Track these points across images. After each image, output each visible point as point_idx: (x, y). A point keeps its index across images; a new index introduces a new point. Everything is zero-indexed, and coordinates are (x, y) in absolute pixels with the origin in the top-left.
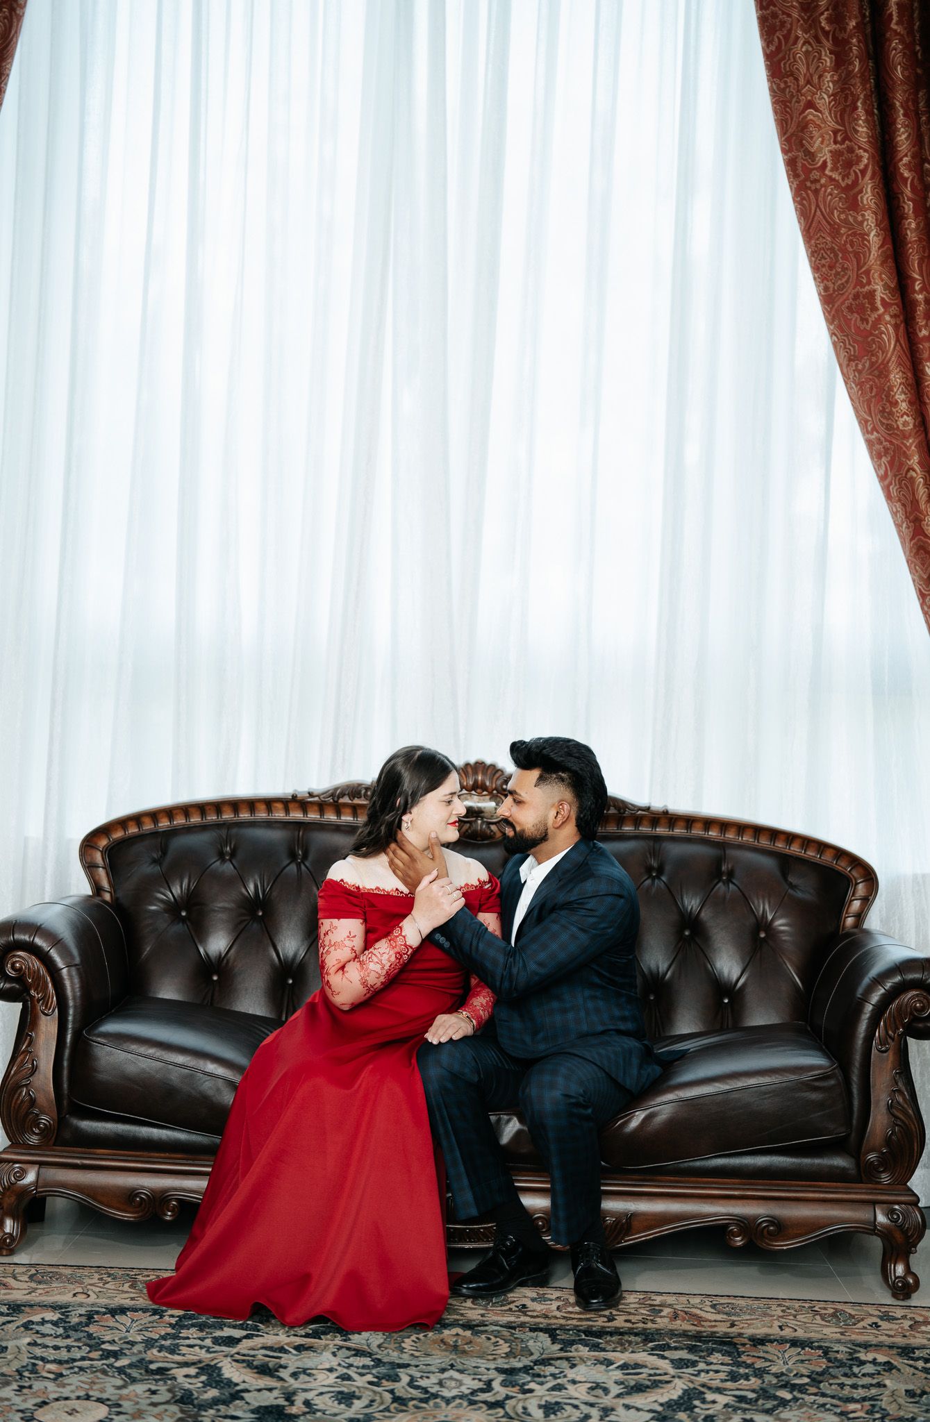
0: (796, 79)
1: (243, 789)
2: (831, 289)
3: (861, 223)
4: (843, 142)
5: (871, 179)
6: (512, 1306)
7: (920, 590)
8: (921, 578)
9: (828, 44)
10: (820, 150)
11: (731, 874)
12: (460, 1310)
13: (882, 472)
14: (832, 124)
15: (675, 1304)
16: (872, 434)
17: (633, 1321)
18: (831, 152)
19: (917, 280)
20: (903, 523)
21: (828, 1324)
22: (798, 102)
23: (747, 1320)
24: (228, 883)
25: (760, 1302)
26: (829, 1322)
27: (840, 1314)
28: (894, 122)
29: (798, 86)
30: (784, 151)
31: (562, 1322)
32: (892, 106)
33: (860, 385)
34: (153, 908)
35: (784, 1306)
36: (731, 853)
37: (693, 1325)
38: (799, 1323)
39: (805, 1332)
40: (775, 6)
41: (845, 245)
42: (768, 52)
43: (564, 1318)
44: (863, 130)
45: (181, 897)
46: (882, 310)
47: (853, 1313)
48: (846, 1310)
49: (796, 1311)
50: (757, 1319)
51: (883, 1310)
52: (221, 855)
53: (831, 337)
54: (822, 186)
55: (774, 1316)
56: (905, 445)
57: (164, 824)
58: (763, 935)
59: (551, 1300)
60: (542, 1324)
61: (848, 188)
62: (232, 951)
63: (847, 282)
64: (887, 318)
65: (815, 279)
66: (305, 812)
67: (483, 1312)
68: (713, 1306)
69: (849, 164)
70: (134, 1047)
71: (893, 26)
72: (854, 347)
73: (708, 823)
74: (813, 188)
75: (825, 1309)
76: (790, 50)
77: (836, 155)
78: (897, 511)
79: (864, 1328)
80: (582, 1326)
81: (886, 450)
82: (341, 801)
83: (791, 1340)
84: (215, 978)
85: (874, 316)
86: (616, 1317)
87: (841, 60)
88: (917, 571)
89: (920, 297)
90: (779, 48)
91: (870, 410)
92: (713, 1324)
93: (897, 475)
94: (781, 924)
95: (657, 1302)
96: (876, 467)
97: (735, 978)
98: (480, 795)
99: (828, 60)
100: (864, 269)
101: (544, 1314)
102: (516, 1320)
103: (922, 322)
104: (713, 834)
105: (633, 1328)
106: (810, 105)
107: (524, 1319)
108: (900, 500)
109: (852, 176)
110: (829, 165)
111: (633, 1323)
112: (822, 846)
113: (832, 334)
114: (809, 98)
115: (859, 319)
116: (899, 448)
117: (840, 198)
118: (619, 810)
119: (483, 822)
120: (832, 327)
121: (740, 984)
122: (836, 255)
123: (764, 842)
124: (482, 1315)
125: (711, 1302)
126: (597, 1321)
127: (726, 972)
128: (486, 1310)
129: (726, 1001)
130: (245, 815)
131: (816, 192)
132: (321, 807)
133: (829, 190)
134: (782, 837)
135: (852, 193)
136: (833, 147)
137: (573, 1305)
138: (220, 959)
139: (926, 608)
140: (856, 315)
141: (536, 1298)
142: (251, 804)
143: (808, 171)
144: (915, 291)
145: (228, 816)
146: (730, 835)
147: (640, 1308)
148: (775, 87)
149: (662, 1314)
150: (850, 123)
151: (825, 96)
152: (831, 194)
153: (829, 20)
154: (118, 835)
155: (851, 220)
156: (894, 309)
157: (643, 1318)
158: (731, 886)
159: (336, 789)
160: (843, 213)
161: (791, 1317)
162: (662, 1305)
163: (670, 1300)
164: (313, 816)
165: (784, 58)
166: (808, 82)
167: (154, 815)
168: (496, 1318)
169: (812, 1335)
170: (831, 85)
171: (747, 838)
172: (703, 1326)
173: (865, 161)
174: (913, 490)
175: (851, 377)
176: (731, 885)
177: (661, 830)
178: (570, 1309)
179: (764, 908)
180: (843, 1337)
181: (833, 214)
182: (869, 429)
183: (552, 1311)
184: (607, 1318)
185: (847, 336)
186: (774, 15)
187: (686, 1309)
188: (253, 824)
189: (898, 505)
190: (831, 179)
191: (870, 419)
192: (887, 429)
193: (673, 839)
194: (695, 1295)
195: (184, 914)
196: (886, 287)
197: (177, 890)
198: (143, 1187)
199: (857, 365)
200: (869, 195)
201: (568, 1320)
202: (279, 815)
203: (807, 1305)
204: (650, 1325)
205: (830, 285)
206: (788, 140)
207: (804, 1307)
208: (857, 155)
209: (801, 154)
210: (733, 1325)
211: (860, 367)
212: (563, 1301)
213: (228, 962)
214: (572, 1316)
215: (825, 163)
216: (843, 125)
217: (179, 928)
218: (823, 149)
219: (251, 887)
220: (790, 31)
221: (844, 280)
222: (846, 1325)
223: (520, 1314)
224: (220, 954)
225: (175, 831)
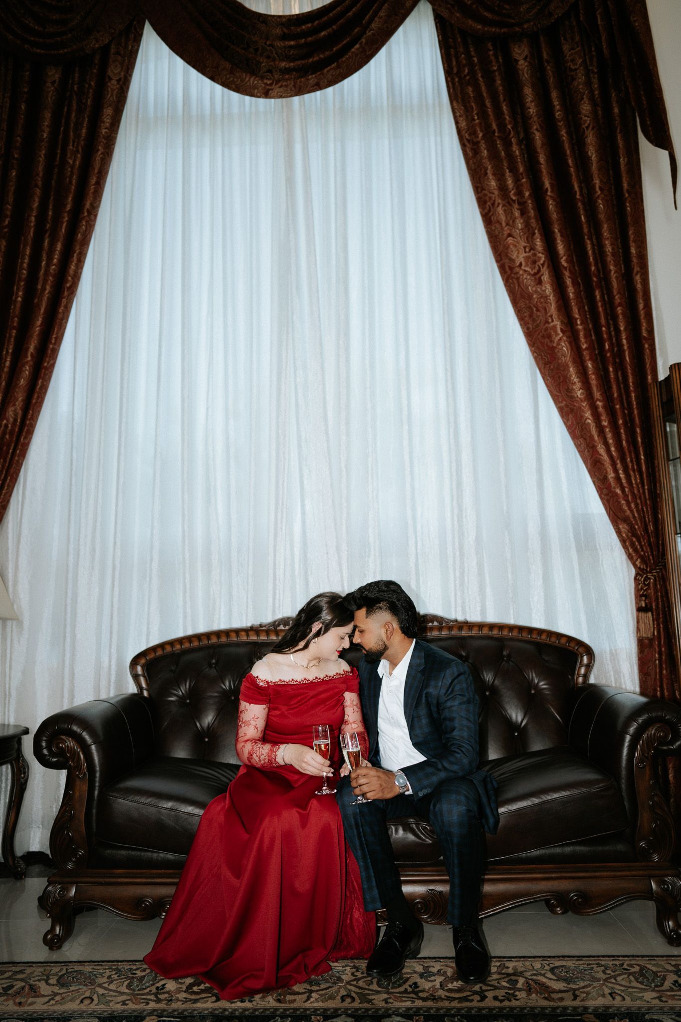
0: (501, 224)
1: (222, 625)
2: (531, 329)
3: (545, 291)
4: (530, 251)
5: (548, 267)
6: (406, 986)
7: (598, 486)
8: (599, 479)
9: (516, 206)
10: (518, 257)
11: (509, 656)
12: (369, 995)
13: (570, 423)
14: (524, 244)
15: (525, 971)
16: (562, 402)
17: (500, 998)
18: (524, 257)
19: (578, 318)
20: (585, 449)
21: (643, 987)
22: (503, 234)
23: (583, 987)
24: (212, 680)
25: (582, 962)
26: (642, 983)
27: (646, 972)
28: (555, 240)
29: (502, 227)
30: (497, 261)
31: (446, 1004)
32: (554, 232)
33: (553, 377)
34: (170, 699)
35: (602, 966)
36: (507, 643)
37: (546, 998)
38: (623, 988)
39: (632, 1000)
40: (485, 190)
41: (536, 304)
42: (484, 213)
43: (449, 999)
44: (539, 243)
45: (186, 692)
46: (561, 335)
47: (654, 969)
48: (647, 966)
49: (612, 971)
50: (589, 985)
51: (673, 963)
52: (210, 665)
53: (533, 354)
54: (520, 275)
55: (599, 980)
56: (583, 406)
57: (177, 648)
58: (532, 692)
59: (434, 975)
60: (432, 1008)
61: (535, 274)
62: (216, 722)
63: (540, 323)
64: (565, 338)
65: (521, 325)
66: (258, 635)
67: (386, 996)
68: (552, 970)
69: (534, 262)
70: (137, 798)
71: (549, 193)
72: (547, 357)
73: (492, 626)
74: (516, 276)
75: (631, 966)
76: (496, 210)
77: (527, 258)
78: (581, 444)
79: (671, 990)
80: (462, 1009)
81: (572, 411)
82: (278, 628)
83: (628, 1013)
84: (206, 740)
85: (558, 338)
86: (486, 993)
87: (523, 213)
88: (596, 476)
89: (580, 327)
90: (489, 211)
91: (560, 390)
92: (560, 995)
93: (578, 424)
94: (543, 685)
95: (510, 971)
96: (566, 421)
97: (520, 719)
99: (517, 213)
100: (549, 314)
101: (432, 995)
102: (413, 1005)
103: (583, 340)
104: (495, 632)
105: (501, 1009)
106: (510, 235)
107: (419, 1003)
108: (582, 437)
109: (537, 268)
110: (524, 264)
111: (502, 1001)
112: (560, 636)
113: (533, 352)
114: (509, 232)
115: (549, 341)
116: (580, 408)
117: (532, 280)
118: (439, 623)
120: (533, 349)
121: (524, 724)
122: (532, 310)
123: (524, 635)
124: (386, 1001)
125: (548, 965)
126: (472, 1000)
127: (514, 716)
128: (388, 993)
129: (516, 734)
130: (224, 639)
131: (518, 279)
132: (268, 632)
133: (525, 277)
134: (535, 632)
135: (537, 276)
136: (525, 255)
137: (452, 979)
138: (209, 727)
139: (603, 496)
140: (547, 339)
141: (423, 973)
142: (227, 633)
143: (511, 269)
144: (577, 325)
145: (214, 640)
146: (505, 632)
147: (501, 979)
148: (489, 230)
149: (519, 985)
150: (532, 242)
151: (517, 231)
152: (526, 279)
153: (515, 194)
154: (152, 656)
155: (539, 290)
156: (568, 334)
157: (506, 993)
159: (275, 622)
160: (533, 287)
161: (613, 981)
162: (517, 973)
163: (519, 965)
164: (263, 638)
165: (493, 215)
166: (507, 224)
167: (171, 643)
168: (397, 1004)
169: (638, 1003)
170: (520, 225)
172: (553, 1000)
173: (543, 259)
174: (590, 430)
175: (547, 374)
176: (511, 663)
177: (464, 633)
178: (450, 986)
179: (532, 676)
180: (662, 1004)
181: (528, 288)
182: (560, 400)
183: (437, 990)
184: (479, 995)
185: (543, 351)
186: (485, 195)
187: (534, 977)
188: (228, 644)
189: (581, 440)
190: (525, 271)
191: (560, 394)
192: (571, 398)
193: (471, 637)
194: (534, 957)
195: (188, 702)
196: (562, 322)
197: (183, 688)
198: (147, 897)
199: (550, 367)
200: (546, 277)
201: (452, 1001)
202: (244, 638)
203: (617, 963)
204: (514, 1003)
205: (530, 326)
206: (500, 255)
207: (616, 965)
208: (538, 257)
209: (507, 261)
210: (575, 997)
211: (552, 367)
212: (443, 975)
213: (213, 729)
214: (453, 995)
215: (521, 264)
216: (529, 243)
217: (185, 710)
218: (519, 256)
219: (227, 683)
220: (494, 201)
221: (538, 322)
222: (656, 986)
223: (414, 996)
224: (209, 725)
225: (184, 652)
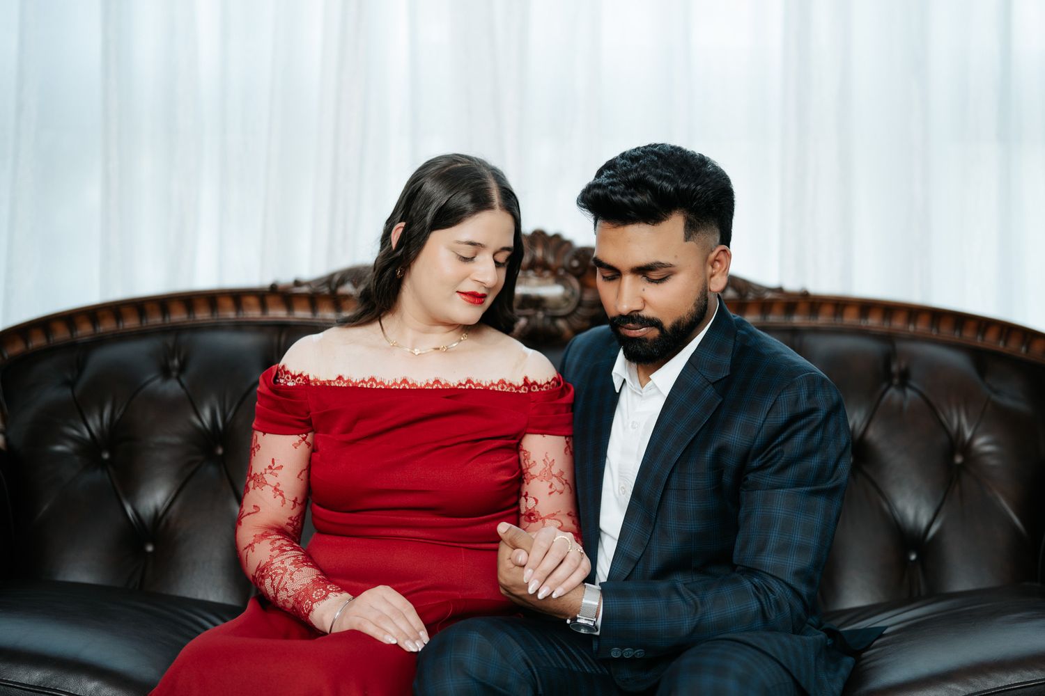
11: (905, 377)
24: (170, 408)
34: (59, 448)
36: (902, 346)
45: (101, 431)
52: (167, 371)
57: (85, 330)
58: (959, 460)
62: (175, 507)
66: (289, 308)
73: (866, 307)
82: (341, 289)
84: (150, 548)
94: (983, 444)
97: (924, 521)
98: (540, 276)
104: (873, 322)
119: (546, 316)
121: (933, 531)
123: (946, 331)
127: (910, 513)
129: (913, 558)
130: (202, 315)
132: (313, 301)
134: (972, 324)
138: (157, 518)
142: (212, 299)
145: (178, 317)
146: (898, 323)
158: (909, 392)
159: (332, 276)
164: (301, 314)
167: (70, 318)
171: (921, 327)
176: (908, 390)
177: (798, 320)
179: (961, 422)
188: (216, 327)
193: (816, 331)
195: (106, 456)
197: (94, 423)
202: (254, 313)
213: (167, 523)
217: (98, 476)
219: (206, 414)
224: (156, 512)
225: (101, 341)
